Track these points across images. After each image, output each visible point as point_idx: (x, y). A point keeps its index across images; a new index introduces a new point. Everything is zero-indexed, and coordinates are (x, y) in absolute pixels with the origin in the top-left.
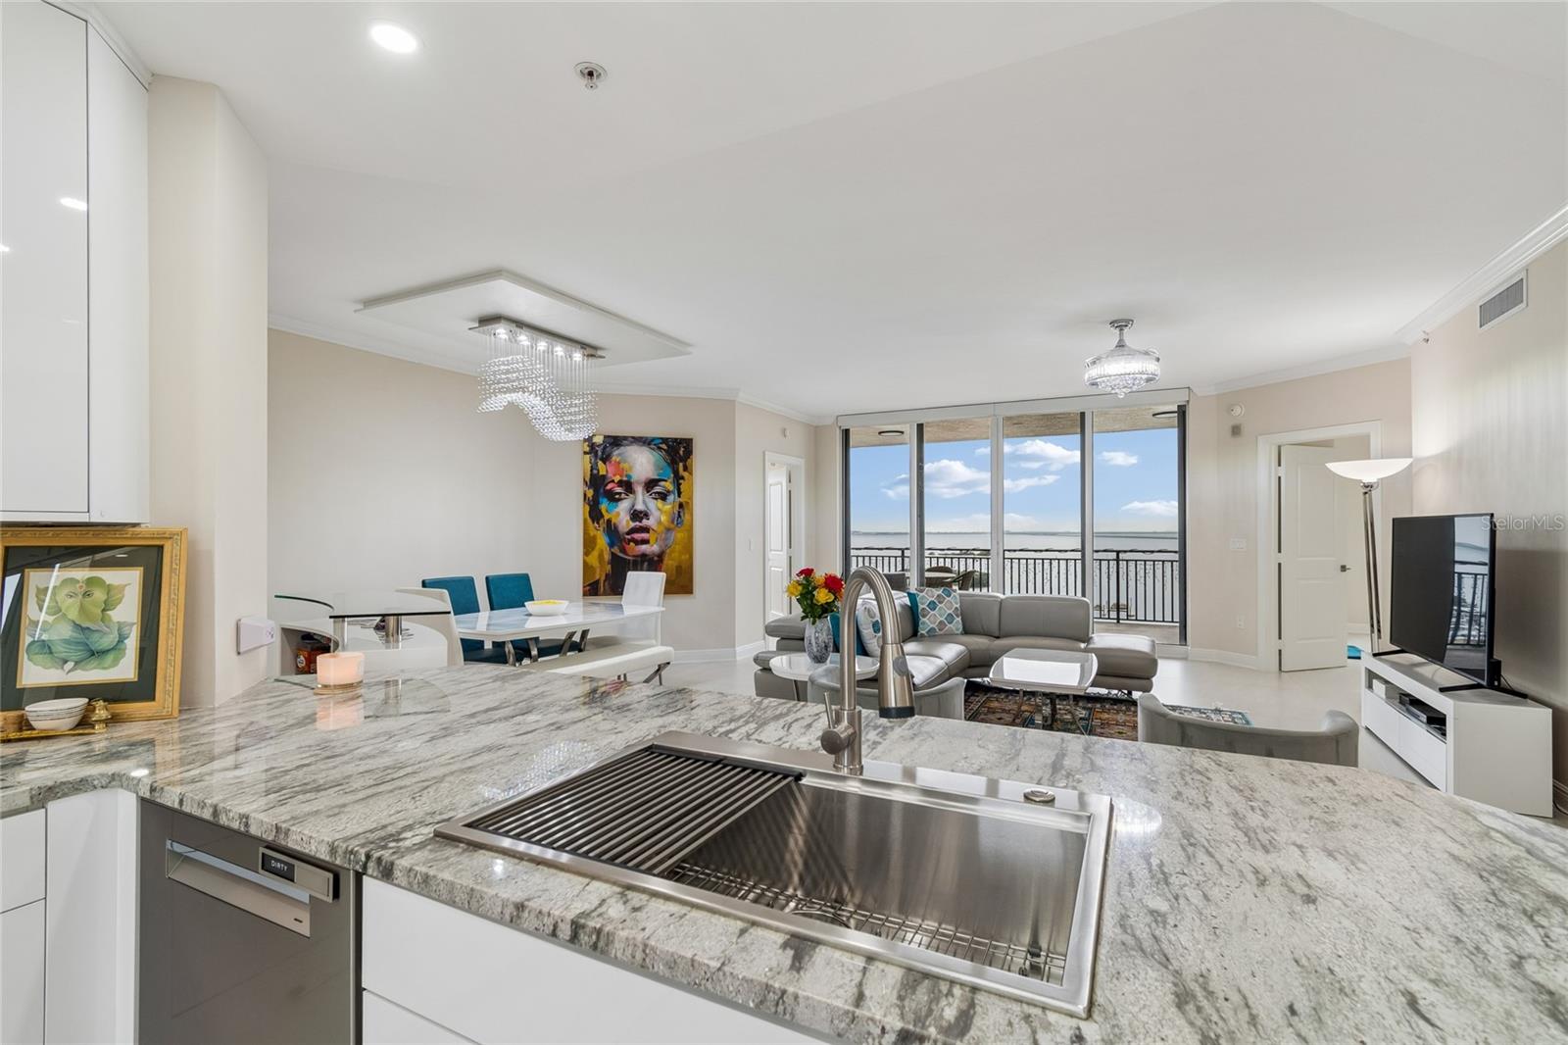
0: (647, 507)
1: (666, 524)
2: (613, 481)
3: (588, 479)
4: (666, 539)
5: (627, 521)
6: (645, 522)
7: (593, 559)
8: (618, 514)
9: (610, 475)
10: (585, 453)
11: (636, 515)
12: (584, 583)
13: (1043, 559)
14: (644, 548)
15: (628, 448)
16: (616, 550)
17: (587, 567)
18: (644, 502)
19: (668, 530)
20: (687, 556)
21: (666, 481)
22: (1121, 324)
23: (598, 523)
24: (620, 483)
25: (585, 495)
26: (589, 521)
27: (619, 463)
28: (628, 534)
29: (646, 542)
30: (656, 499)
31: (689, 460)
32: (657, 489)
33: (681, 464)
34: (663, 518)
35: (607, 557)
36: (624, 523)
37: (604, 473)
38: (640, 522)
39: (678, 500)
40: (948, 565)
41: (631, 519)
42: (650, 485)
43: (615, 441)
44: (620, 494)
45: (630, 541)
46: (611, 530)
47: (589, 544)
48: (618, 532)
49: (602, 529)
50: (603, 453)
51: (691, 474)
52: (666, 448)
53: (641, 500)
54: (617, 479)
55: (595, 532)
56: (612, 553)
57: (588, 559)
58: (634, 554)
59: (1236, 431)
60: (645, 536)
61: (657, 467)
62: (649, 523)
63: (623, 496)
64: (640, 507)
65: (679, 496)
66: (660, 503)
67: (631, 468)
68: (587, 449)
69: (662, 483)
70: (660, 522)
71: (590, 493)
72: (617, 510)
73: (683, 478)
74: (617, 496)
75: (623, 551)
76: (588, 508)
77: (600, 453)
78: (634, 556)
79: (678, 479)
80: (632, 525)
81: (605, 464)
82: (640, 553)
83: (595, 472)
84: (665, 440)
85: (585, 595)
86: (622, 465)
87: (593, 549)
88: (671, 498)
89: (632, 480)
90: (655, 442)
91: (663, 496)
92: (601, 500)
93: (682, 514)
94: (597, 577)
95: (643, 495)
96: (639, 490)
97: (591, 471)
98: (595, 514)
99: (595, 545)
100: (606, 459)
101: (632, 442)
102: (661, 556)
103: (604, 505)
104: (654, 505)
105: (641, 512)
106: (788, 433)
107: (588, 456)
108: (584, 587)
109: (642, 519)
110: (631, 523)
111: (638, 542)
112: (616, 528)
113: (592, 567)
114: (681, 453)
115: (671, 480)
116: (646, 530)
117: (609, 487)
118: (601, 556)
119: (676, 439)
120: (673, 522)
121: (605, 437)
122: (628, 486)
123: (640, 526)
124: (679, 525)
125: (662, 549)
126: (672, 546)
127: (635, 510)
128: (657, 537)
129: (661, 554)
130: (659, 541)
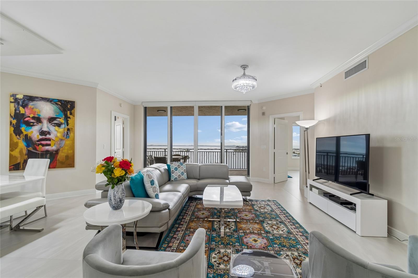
0: (49, 129)
1: (61, 137)
2: (29, 117)
3: (13, 115)
4: (59, 144)
5: (38, 135)
6: (48, 136)
7: (16, 153)
8: (32, 132)
9: (27, 114)
10: (11, 102)
11: (42, 133)
12: (10, 165)
13: (207, 152)
14: (47, 148)
15: (38, 102)
16: (30, 149)
17: (11, 157)
18: (48, 127)
19: (61, 140)
20: (72, 151)
21: (60, 118)
22: (244, 67)
23: (19, 136)
24: (33, 118)
25: (11, 123)
26: (14, 135)
27: (33, 109)
28: (38, 141)
29: (49, 145)
30: (55, 126)
31: (73, 110)
32: (55, 122)
33: (68, 112)
34: (59, 135)
35: (25, 152)
36: (36, 136)
37: (24, 113)
38: (46, 136)
39: (67, 127)
40: (179, 154)
41: (40, 134)
42: (51, 120)
43: (32, 99)
44: (33, 123)
45: (39, 145)
46: (28, 139)
47: (13, 146)
48: (32, 140)
49: (22, 139)
50: (23, 103)
51: (74, 116)
52: (60, 104)
53: (46, 126)
54: (32, 116)
55: (18, 140)
56: (29, 151)
57: (13, 153)
58: (42, 150)
59: (263, 114)
60: (48, 142)
61: (55, 112)
62: (52, 136)
63: (35, 124)
64: (45, 129)
65: (67, 125)
66: (57, 128)
67: (40, 112)
68: (13, 100)
69: (58, 119)
70: (57, 137)
71: (14, 122)
72: (31, 130)
73: (69, 118)
74: (32, 124)
75: (35, 149)
76: (13, 129)
77: (21, 103)
78: (41, 151)
79: (67, 118)
80: (40, 137)
81: (24, 108)
82: (45, 150)
83: (17, 112)
84: (60, 101)
85: (10, 170)
86: (34, 110)
87: (16, 148)
88: (63, 126)
89: (41, 117)
90: (55, 101)
91: (59, 125)
92: (21, 125)
93: (69, 133)
94: (19, 161)
95: (47, 124)
96: (45, 122)
97: (15, 110)
98: (17, 131)
99: (18, 146)
100: (25, 106)
101: (40, 100)
102: (57, 152)
103: (23, 128)
104: (53, 129)
105: (46, 132)
106: (122, 105)
107: (14, 104)
108: (10, 167)
109: (46, 135)
110: (40, 136)
111: (43, 145)
112: (31, 138)
113: (15, 157)
114: (69, 107)
115: (63, 118)
116: (49, 140)
117: (27, 119)
118: (21, 152)
119: (66, 101)
120: (64, 136)
121: (24, 96)
122: (38, 120)
123: (46, 138)
124: (67, 138)
125: (58, 148)
126: (64, 147)
127: (43, 131)
128: (55, 143)
129: (57, 150)
130: (56, 145)
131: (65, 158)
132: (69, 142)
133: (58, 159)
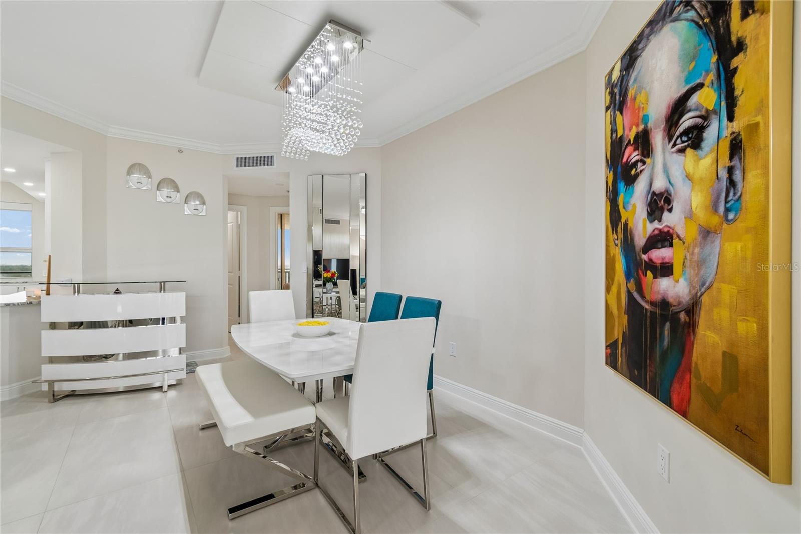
0: (668, 177)
1: (704, 218)
2: (629, 143)
4: (700, 263)
5: (644, 222)
6: (666, 219)
7: (613, 301)
8: (634, 209)
9: (626, 134)
10: (607, 109)
11: (655, 206)
14: (664, 285)
15: (644, 54)
18: (665, 169)
21: (702, 86)
23: (616, 233)
25: (607, 184)
26: (610, 229)
28: (644, 250)
29: (669, 270)
30: (684, 150)
32: (685, 122)
34: (697, 202)
35: (624, 298)
36: (641, 226)
37: (622, 133)
41: (649, 217)
42: (672, 121)
43: (633, 55)
44: (636, 165)
45: (647, 268)
46: (628, 245)
47: (610, 272)
48: (634, 248)
49: (620, 244)
50: (620, 93)
56: (629, 291)
60: (667, 254)
61: (684, 58)
62: (675, 218)
63: (639, 167)
64: (658, 181)
65: (731, 117)
66: (690, 160)
67: (648, 99)
68: (609, 100)
71: (610, 179)
72: (633, 201)
73: (741, 46)
74: (633, 172)
75: (640, 289)
76: (609, 206)
77: (618, 96)
78: (652, 304)
80: (649, 228)
81: (622, 114)
83: (614, 136)
85: (607, 361)
88: (712, 132)
89: (649, 125)
91: (697, 136)
92: (619, 186)
93: (738, 176)
94: (616, 336)
95: (664, 150)
96: (659, 144)
97: (611, 137)
98: (614, 215)
101: (648, 39)
102: (692, 313)
103: (621, 196)
104: (678, 171)
105: (661, 194)
108: (606, 348)
109: (662, 211)
110: (648, 223)
111: (657, 270)
116: (668, 238)
117: (626, 156)
120: (716, 207)
121: (622, 60)
122: (645, 144)
123: (660, 230)
124: (731, 216)
125: (694, 291)
126: (715, 285)
127: (654, 194)
128: (685, 258)
129: (693, 306)
130: (688, 270)
131: (719, 371)
132: (739, 247)
133: (693, 365)
